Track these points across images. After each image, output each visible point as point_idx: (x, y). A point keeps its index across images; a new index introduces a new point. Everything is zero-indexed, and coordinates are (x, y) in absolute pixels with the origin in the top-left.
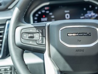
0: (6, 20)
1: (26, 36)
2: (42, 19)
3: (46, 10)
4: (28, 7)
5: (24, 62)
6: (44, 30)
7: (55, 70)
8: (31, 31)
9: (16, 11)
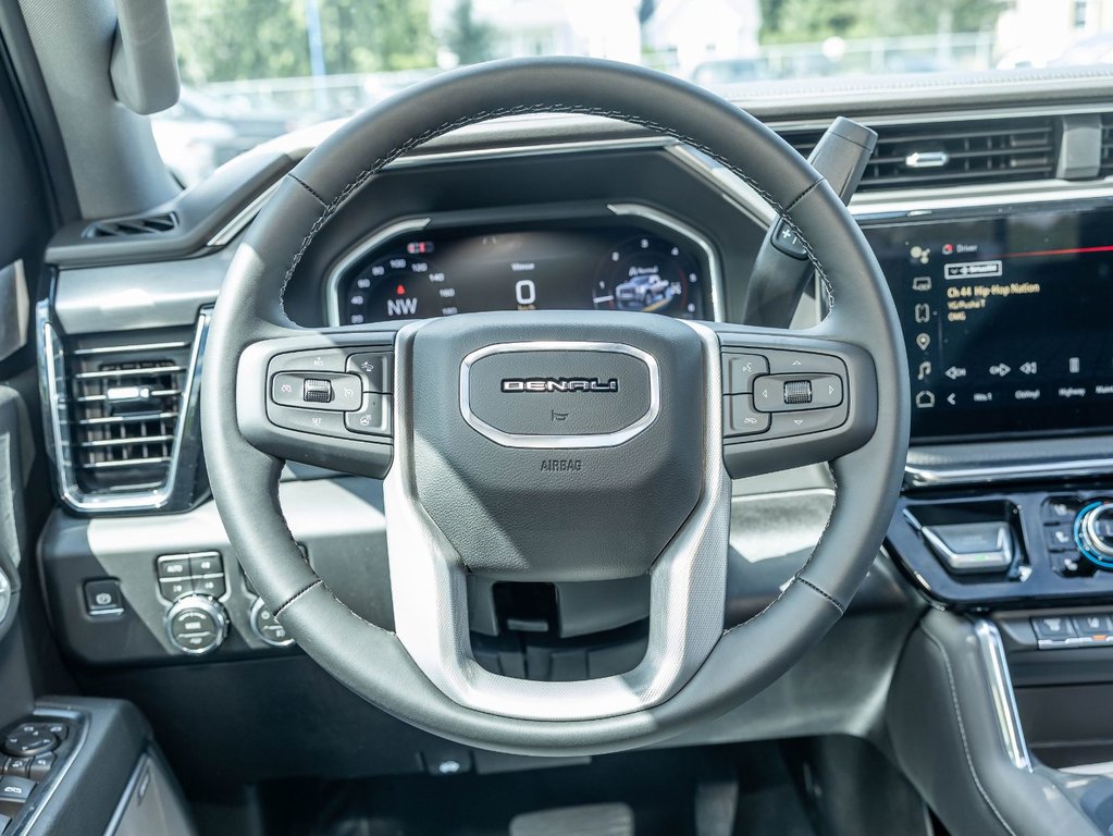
0: (197, 305)
1: (293, 391)
2: (393, 307)
3: (412, 259)
4: (307, 242)
5: (283, 521)
6: (385, 362)
7: (435, 560)
8: (318, 364)
9: (243, 262)
